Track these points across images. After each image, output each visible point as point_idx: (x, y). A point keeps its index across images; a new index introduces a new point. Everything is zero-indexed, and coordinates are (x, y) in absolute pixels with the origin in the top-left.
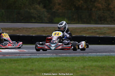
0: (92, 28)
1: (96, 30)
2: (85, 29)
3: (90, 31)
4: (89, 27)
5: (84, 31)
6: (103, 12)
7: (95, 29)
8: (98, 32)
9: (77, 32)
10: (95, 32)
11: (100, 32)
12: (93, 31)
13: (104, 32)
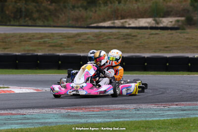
0: (34, 36)
1: (44, 40)
2: (23, 37)
3: (35, 41)
4: (27, 34)
5: (26, 41)
7: (39, 36)
8: (49, 43)
9: (15, 43)
10: (45, 42)
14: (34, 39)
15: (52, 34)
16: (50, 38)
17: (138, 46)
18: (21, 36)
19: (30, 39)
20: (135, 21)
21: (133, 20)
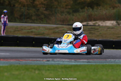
0: (25, 28)
1: (31, 30)
2: (18, 28)
3: (25, 31)
4: (22, 27)
5: (18, 31)
6: (28, 9)
7: (30, 28)
9: (11, 32)
11: (37, 32)
12: (28, 31)
13: (43, 32)
14: (25, 30)
15: (39, 27)
16: (37, 30)
17: (98, 35)
18: (17, 28)
19: (22, 29)
20: (103, 23)
21: (102, 22)
